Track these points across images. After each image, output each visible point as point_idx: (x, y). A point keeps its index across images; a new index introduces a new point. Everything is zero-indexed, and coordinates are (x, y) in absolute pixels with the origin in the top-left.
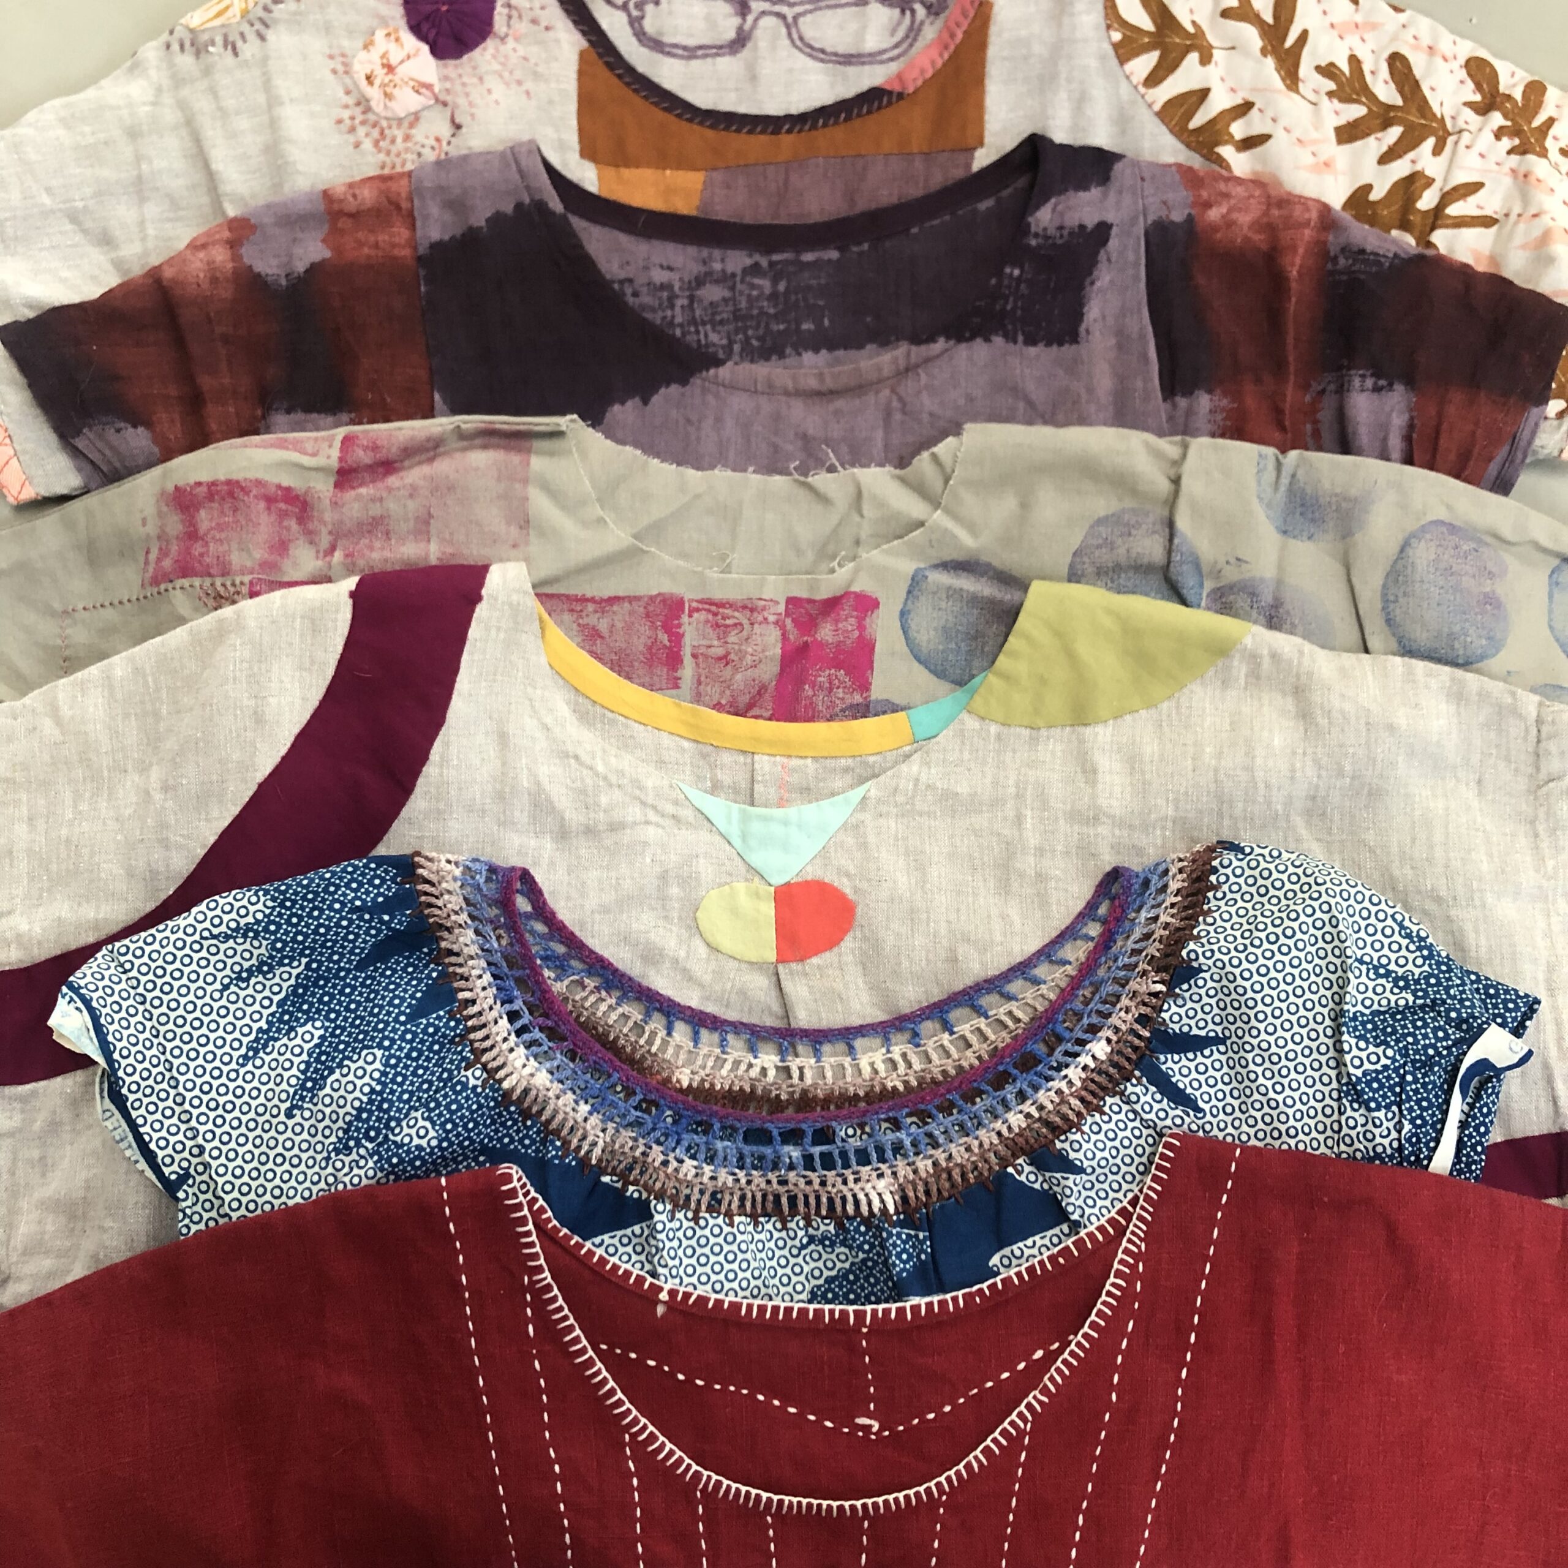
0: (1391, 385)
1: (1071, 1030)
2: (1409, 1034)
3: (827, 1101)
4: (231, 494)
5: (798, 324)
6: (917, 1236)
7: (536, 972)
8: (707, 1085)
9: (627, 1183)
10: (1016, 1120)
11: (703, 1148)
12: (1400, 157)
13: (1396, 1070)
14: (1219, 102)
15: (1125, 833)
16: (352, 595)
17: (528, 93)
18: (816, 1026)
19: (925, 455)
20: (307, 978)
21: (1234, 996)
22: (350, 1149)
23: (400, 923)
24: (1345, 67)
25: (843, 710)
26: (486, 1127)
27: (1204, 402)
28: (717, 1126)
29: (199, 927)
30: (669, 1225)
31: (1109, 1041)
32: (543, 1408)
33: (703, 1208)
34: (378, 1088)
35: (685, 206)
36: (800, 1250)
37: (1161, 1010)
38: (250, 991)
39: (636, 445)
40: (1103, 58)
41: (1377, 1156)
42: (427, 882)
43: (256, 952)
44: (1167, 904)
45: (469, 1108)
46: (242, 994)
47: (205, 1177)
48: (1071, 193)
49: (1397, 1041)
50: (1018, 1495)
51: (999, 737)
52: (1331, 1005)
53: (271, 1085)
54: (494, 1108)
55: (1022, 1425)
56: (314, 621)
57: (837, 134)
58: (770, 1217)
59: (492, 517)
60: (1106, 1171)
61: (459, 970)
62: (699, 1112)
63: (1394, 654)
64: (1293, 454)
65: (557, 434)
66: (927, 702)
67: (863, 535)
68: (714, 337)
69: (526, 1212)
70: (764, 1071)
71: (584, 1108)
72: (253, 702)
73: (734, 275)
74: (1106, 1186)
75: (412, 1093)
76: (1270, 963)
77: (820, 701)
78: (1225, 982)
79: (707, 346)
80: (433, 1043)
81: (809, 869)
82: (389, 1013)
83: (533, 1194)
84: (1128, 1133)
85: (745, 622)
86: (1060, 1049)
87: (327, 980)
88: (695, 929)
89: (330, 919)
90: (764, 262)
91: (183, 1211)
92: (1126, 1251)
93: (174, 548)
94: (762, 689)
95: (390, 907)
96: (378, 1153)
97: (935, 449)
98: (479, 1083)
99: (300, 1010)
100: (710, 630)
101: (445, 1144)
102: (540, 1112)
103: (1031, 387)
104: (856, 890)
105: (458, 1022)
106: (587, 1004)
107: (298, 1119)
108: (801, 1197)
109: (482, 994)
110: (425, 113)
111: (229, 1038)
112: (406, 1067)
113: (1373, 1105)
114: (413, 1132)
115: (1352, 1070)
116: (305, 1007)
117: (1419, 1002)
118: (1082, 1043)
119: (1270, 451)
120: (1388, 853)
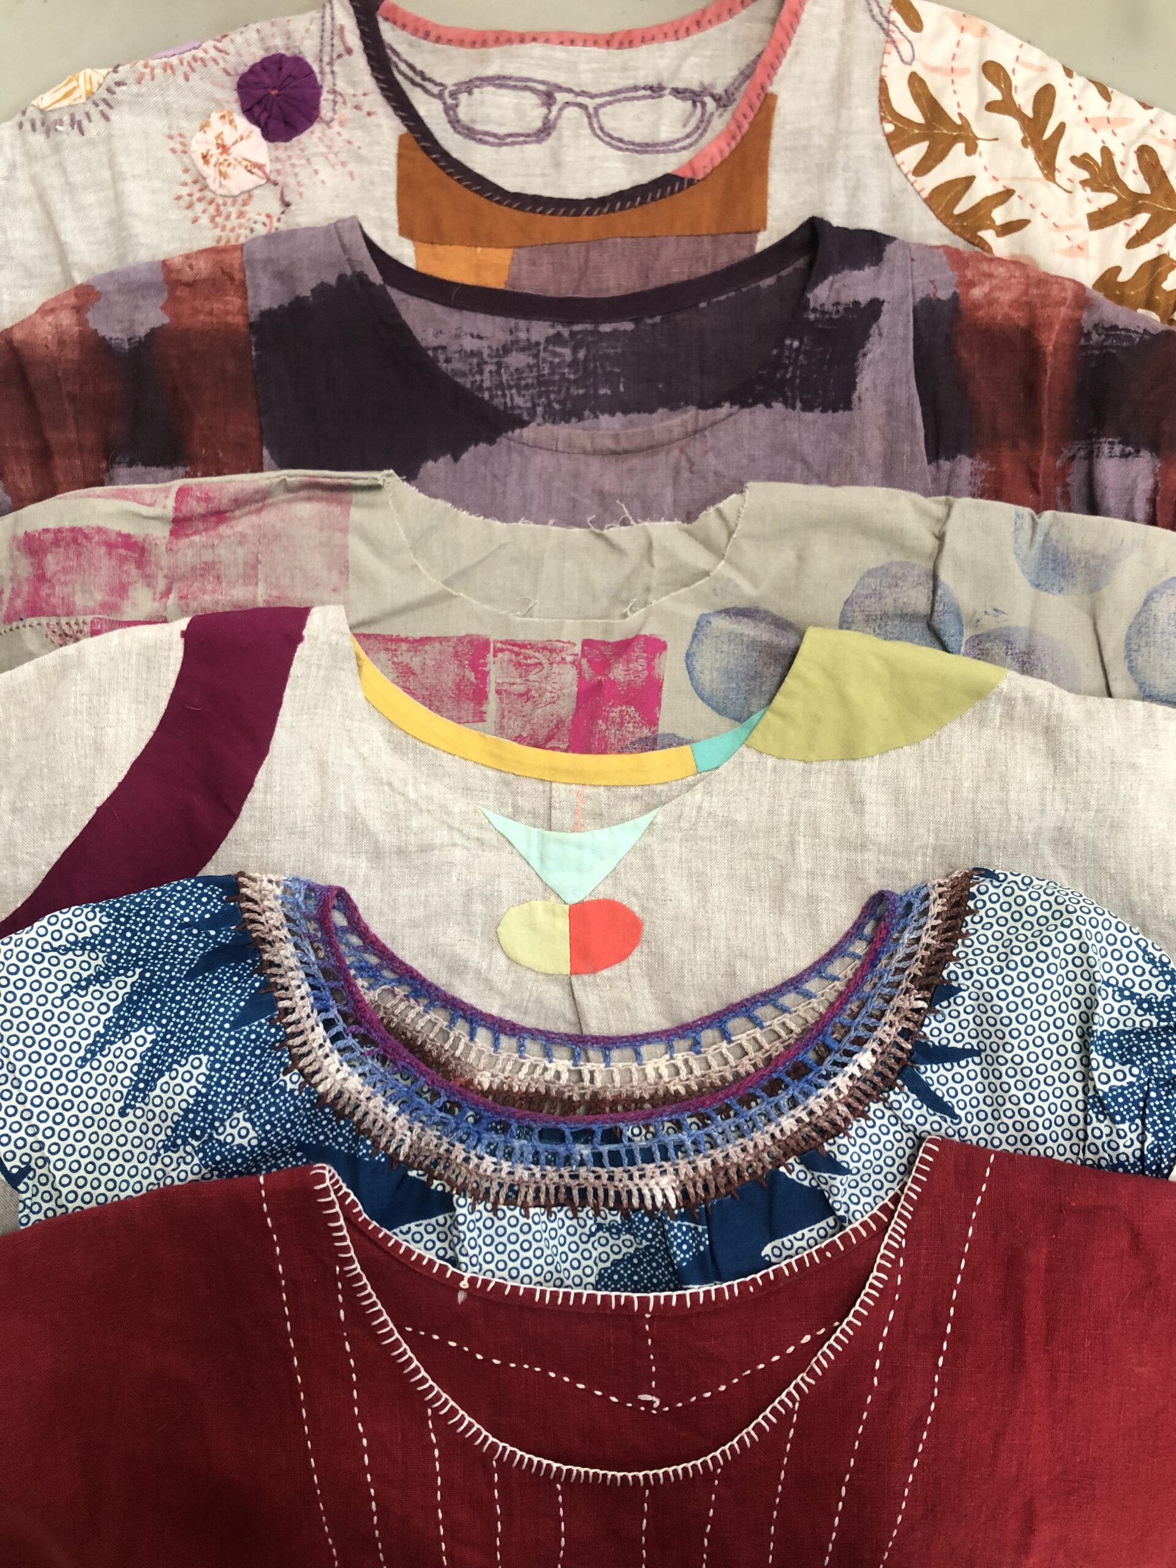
0: (1138, 451)
1: (840, 1042)
2: (1154, 1054)
3: (614, 1102)
4: (75, 540)
5: (596, 389)
6: (696, 1229)
7: (350, 984)
8: (506, 1087)
9: (432, 1178)
10: (788, 1123)
11: (501, 1146)
12: (1147, 241)
13: (1140, 1087)
14: (982, 189)
15: (890, 859)
16: (184, 634)
17: (351, 174)
18: (605, 1033)
19: (711, 510)
20: (141, 986)
21: (990, 1013)
22: (178, 1146)
23: (226, 937)
24: (1098, 158)
25: (632, 743)
26: (302, 1125)
27: (965, 465)
28: (514, 1127)
29: (41, 940)
30: (469, 1217)
31: (874, 1052)
32: (352, 1386)
33: (502, 1200)
34: (204, 1091)
35: (494, 280)
36: (589, 1237)
37: (922, 1025)
38: (89, 998)
39: (447, 498)
40: (877, 148)
41: (1121, 1164)
42: (249, 899)
43: (93, 963)
44: (928, 926)
45: (287, 1110)
46: (81, 1001)
47: (44, 1171)
48: (846, 272)
49: (1143, 1061)
50: (786, 1468)
51: (775, 769)
52: (1079, 1023)
53: (107, 1085)
54: (310, 1109)
55: (790, 1404)
56: (149, 659)
57: (634, 216)
58: (563, 1206)
59: (315, 562)
60: (870, 1171)
61: (280, 981)
62: (498, 1113)
63: (1135, 698)
64: (1048, 514)
65: (376, 488)
66: (709, 737)
67: (654, 584)
68: (519, 401)
69: (337, 1209)
70: (558, 1075)
71: (393, 1109)
72: (92, 732)
73: (538, 344)
74: (869, 1184)
75: (234, 1095)
76: (1025, 985)
77: (612, 735)
78: (982, 1001)
79: (513, 408)
80: (254, 1049)
81: (601, 888)
82: (214, 1021)
83: (345, 1189)
84: (890, 1137)
85: (545, 661)
86: (829, 1059)
87: (159, 988)
88: (496, 941)
89: (160, 933)
90: (566, 332)
91: (23, 1202)
92: (888, 1247)
93: (25, 589)
94: (560, 722)
95: (217, 921)
96: (202, 1150)
97: (720, 505)
98: (296, 1086)
99: (134, 1016)
100: (512, 669)
101: (264, 1143)
102: (352, 1114)
103: (807, 449)
104: (644, 909)
105: (278, 1029)
106: (397, 1012)
107: (131, 1117)
108: (590, 1190)
109: (301, 1003)
110: (256, 192)
111: (69, 1041)
112: (230, 1070)
113: (1118, 1118)
114: (235, 1132)
115: (1099, 1086)
116: (139, 1013)
117: (1162, 1024)
118: (850, 1054)
119: (1027, 511)
120: (1128, 880)
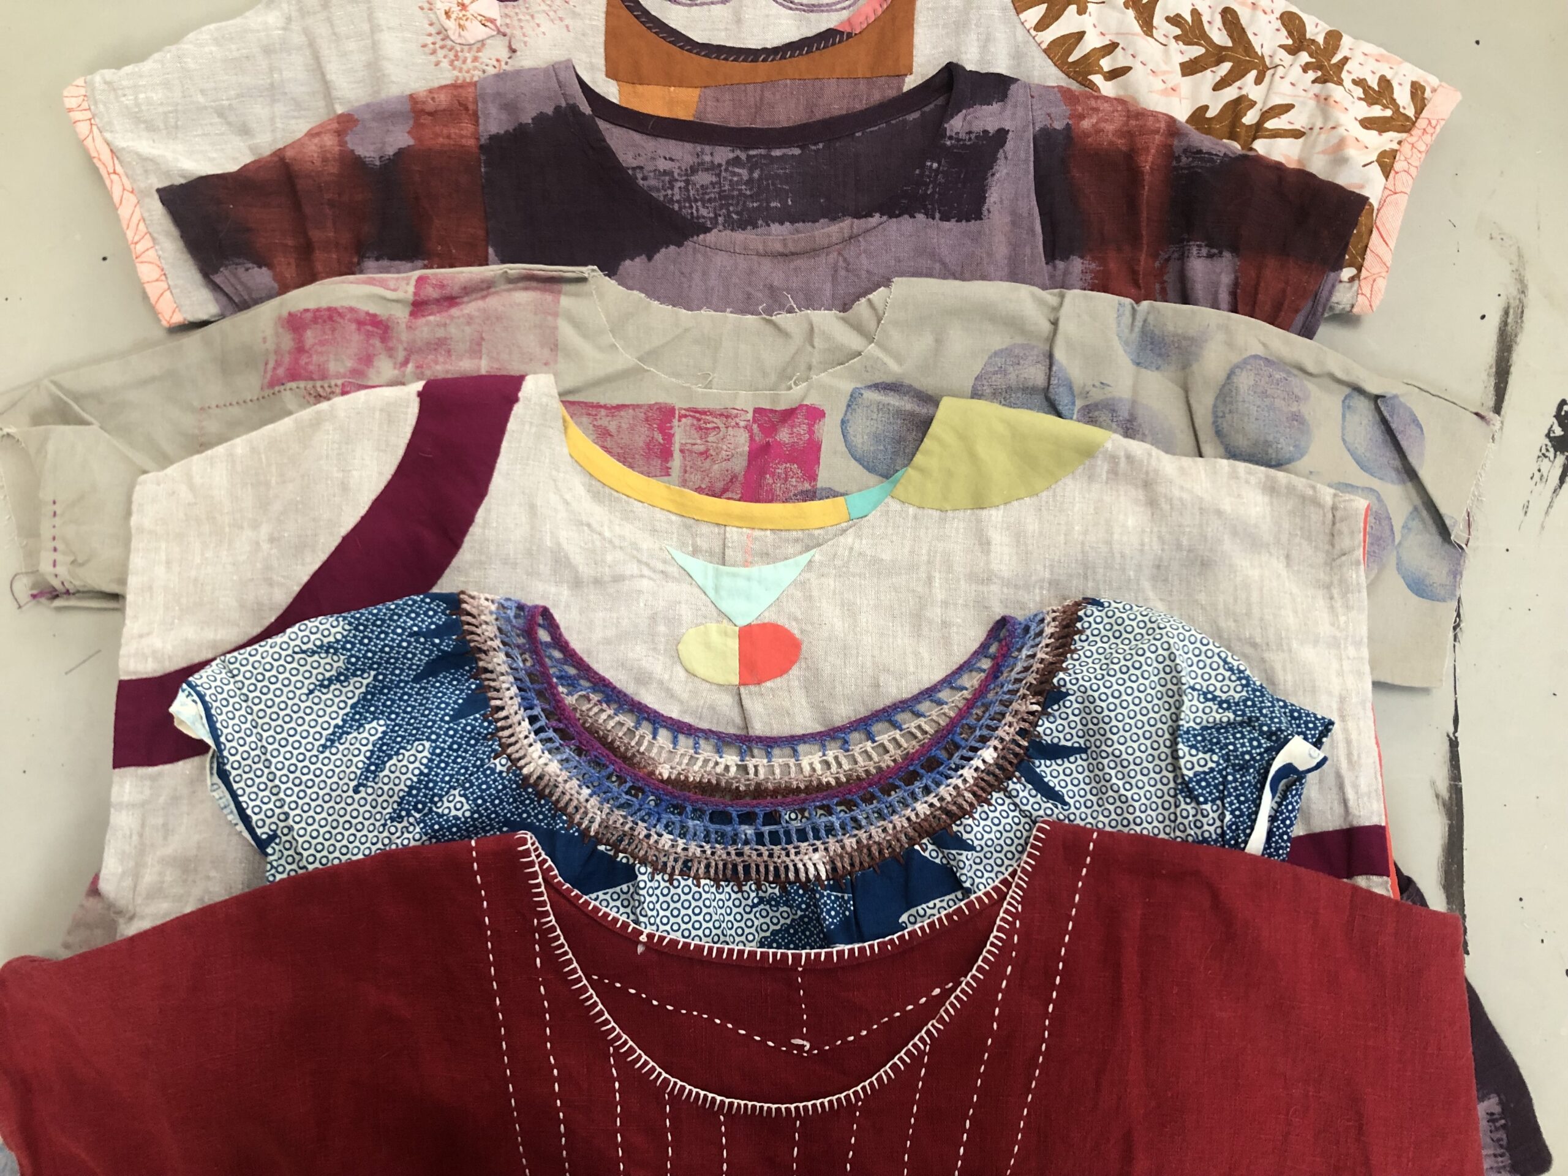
0: (1221, 253)
1: (967, 740)
2: (1231, 743)
3: (776, 792)
4: (331, 318)
5: (768, 203)
6: (843, 897)
7: (553, 687)
8: (682, 777)
9: (617, 852)
10: (922, 808)
11: (678, 825)
12: (1230, 85)
13: (1220, 772)
14: (1092, 42)
15: (1012, 591)
16: (420, 394)
17: (567, 27)
18: (768, 735)
19: (863, 300)
20: (375, 687)
21: (1094, 714)
22: (402, 817)
23: (448, 645)
24: (1189, 18)
25: (795, 495)
26: (509, 804)
27: (1077, 265)
28: (689, 809)
29: (292, 644)
30: (649, 884)
31: (996, 748)
32: (546, 1024)
33: (677, 872)
34: (426, 771)
35: (684, 114)
36: (752, 907)
37: (1037, 725)
38: (330, 696)
39: (641, 290)
40: (1004, 9)
41: (1205, 840)
42: (469, 614)
43: (335, 665)
44: (1043, 644)
45: (496, 788)
46: (324, 697)
47: (289, 838)
48: (977, 107)
49: (1221, 749)
50: (918, 1103)
51: (915, 517)
52: (1170, 723)
53: (343, 768)
54: (515, 790)
55: (922, 1047)
56: (389, 414)
57: (800, 63)
58: (729, 882)
59: (530, 341)
60: (992, 849)
61: (492, 684)
62: (675, 797)
63: (1222, 457)
64: (1145, 304)
65: (583, 280)
66: (860, 490)
67: (814, 362)
68: (704, 212)
69: (537, 868)
70: (727, 768)
71: (586, 792)
72: (340, 475)
73: (720, 165)
74: (991, 861)
75: (452, 776)
76: (1122, 689)
77: (778, 487)
78: (1087, 703)
79: (698, 218)
80: (470, 739)
81: (766, 614)
82: (436, 715)
83: (544, 856)
84: (1009, 820)
85: (721, 425)
86: (957, 755)
87: (390, 689)
88: (677, 658)
89: (393, 640)
90: (743, 156)
91: (270, 863)
92: (1007, 911)
93: (287, 360)
94: (733, 479)
95: (440, 632)
96: (423, 821)
97: (870, 296)
98: (504, 769)
99: (368, 711)
100: (693, 432)
101: (476, 816)
102: (551, 794)
103: (944, 251)
104: (802, 631)
105: (490, 723)
106: (591, 713)
107: (363, 794)
108: (753, 866)
109: (510, 702)
110: (488, 41)
111: (312, 731)
112: (449, 756)
113: (1201, 799)
114: (451, 805)
115: (1185, 772)
116: (372, 709)
117: (1238, 719)
118: (975, 750)
119: (1128, 301)
120: (1216, 610)
